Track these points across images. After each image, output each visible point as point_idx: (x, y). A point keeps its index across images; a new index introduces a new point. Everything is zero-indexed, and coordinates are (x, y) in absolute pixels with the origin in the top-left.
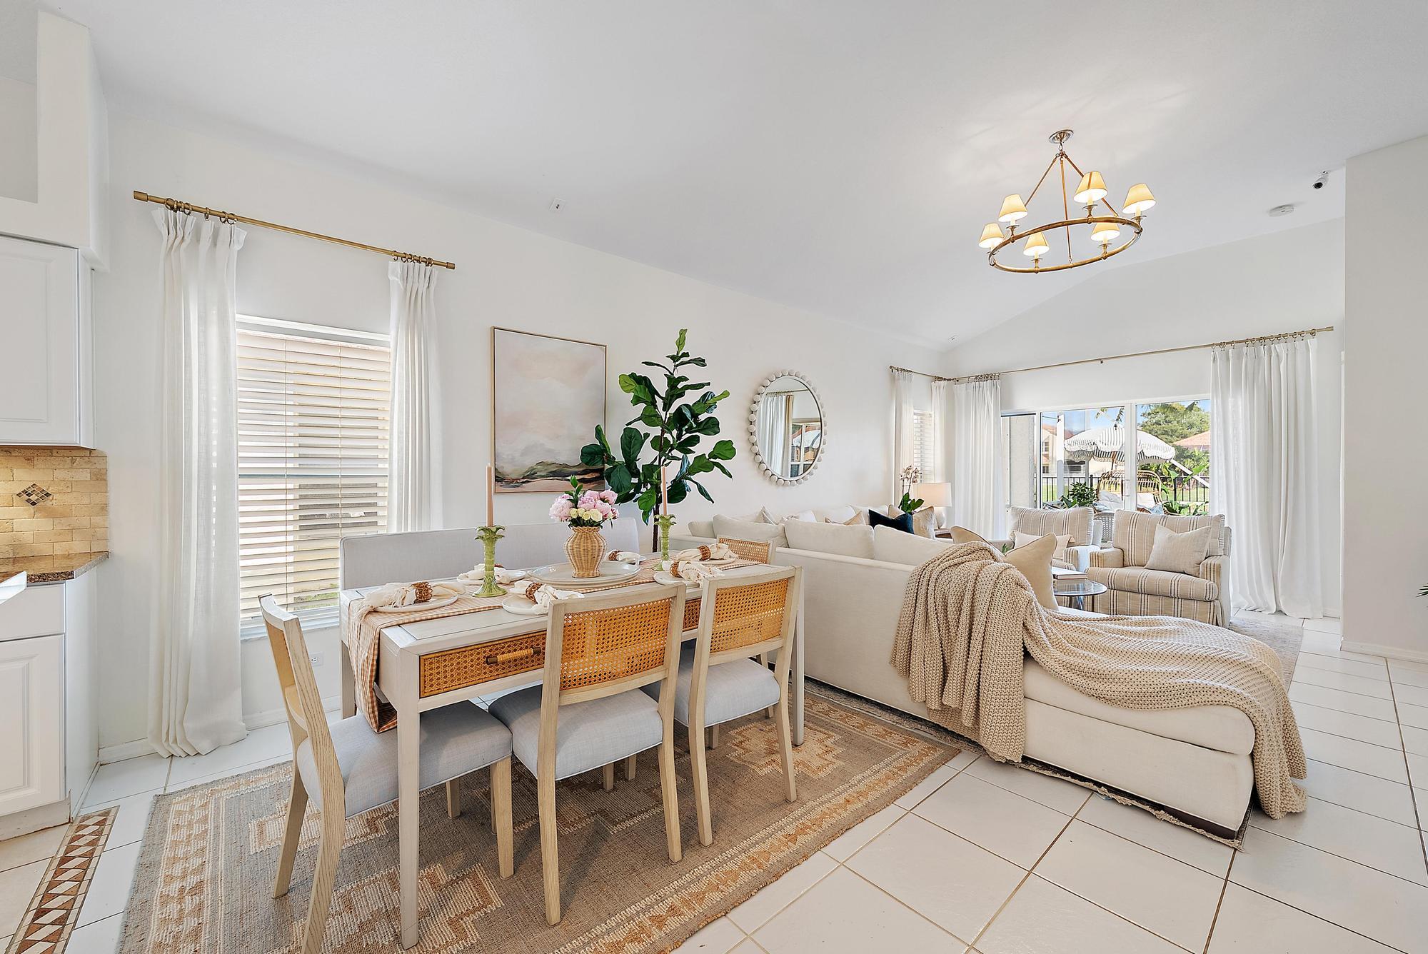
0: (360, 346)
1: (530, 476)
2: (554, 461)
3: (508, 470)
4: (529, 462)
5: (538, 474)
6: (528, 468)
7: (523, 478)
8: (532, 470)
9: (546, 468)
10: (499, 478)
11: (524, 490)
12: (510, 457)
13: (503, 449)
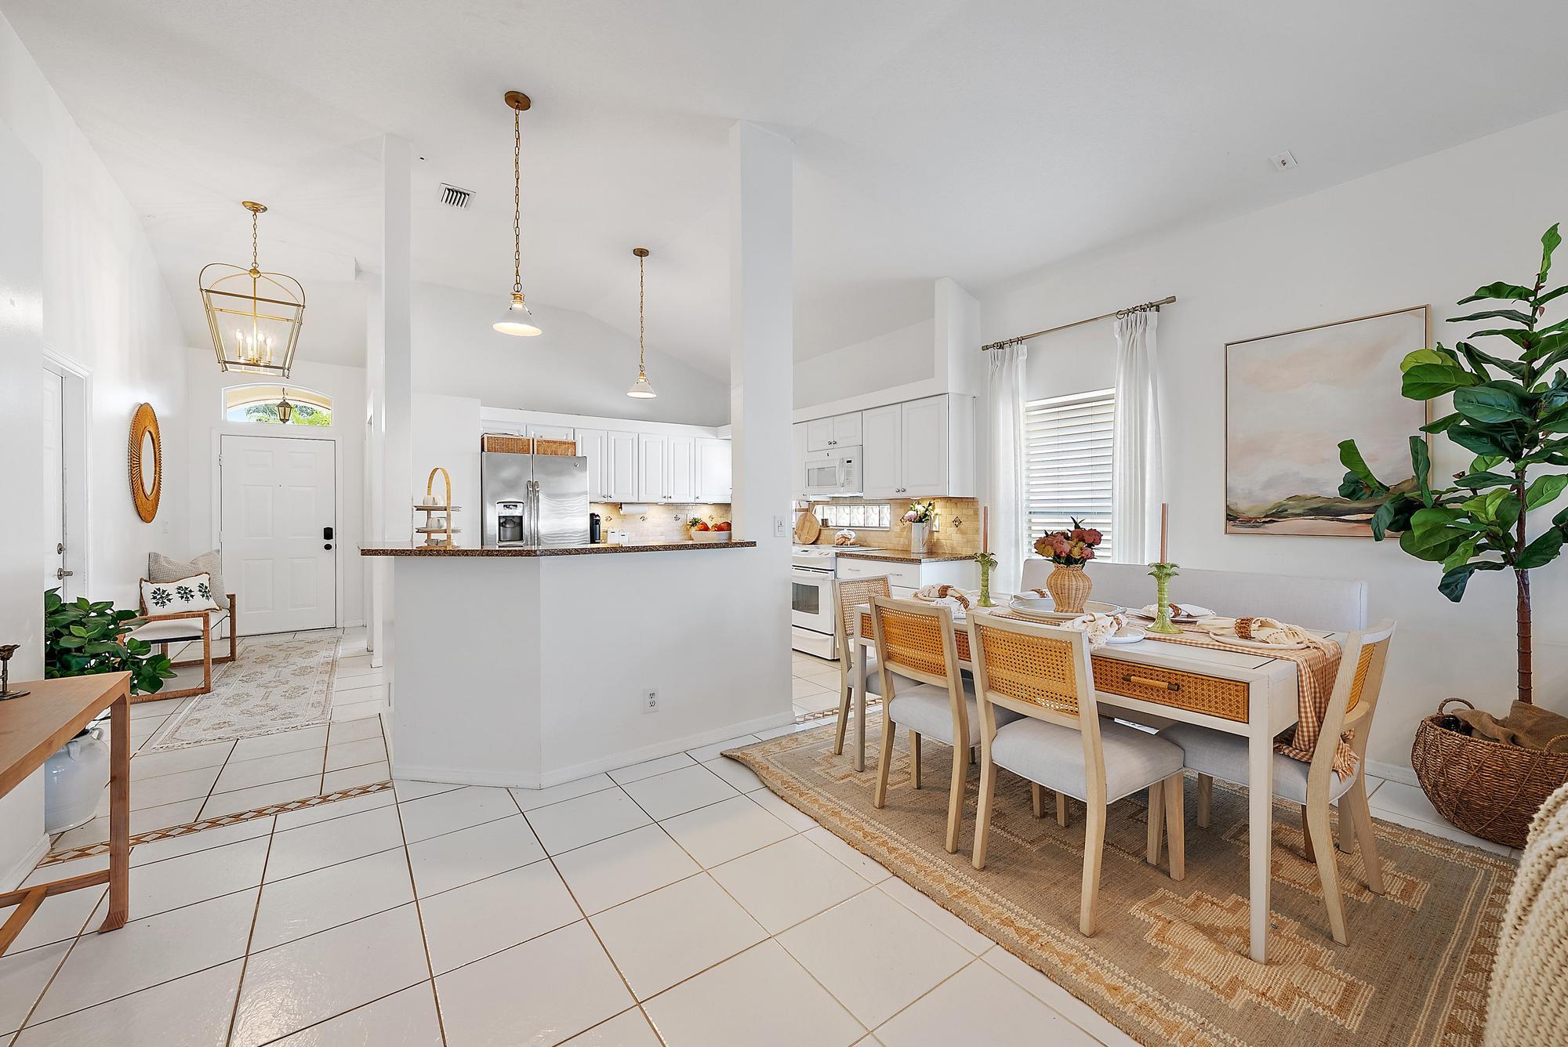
0: (1094, 404)
1: (1277, 514)
2: (1316, 493)
3: (1243, 506)
4: (1275, 497)
5: (1290, 511)
6: (1273, 504)
7: (1264, 517)
8: (1280, 507)
9: (1302, 504)
10: (1232, 517)
11: (1267, 531)
12: (1247, 491)
13: (1238, 483)
